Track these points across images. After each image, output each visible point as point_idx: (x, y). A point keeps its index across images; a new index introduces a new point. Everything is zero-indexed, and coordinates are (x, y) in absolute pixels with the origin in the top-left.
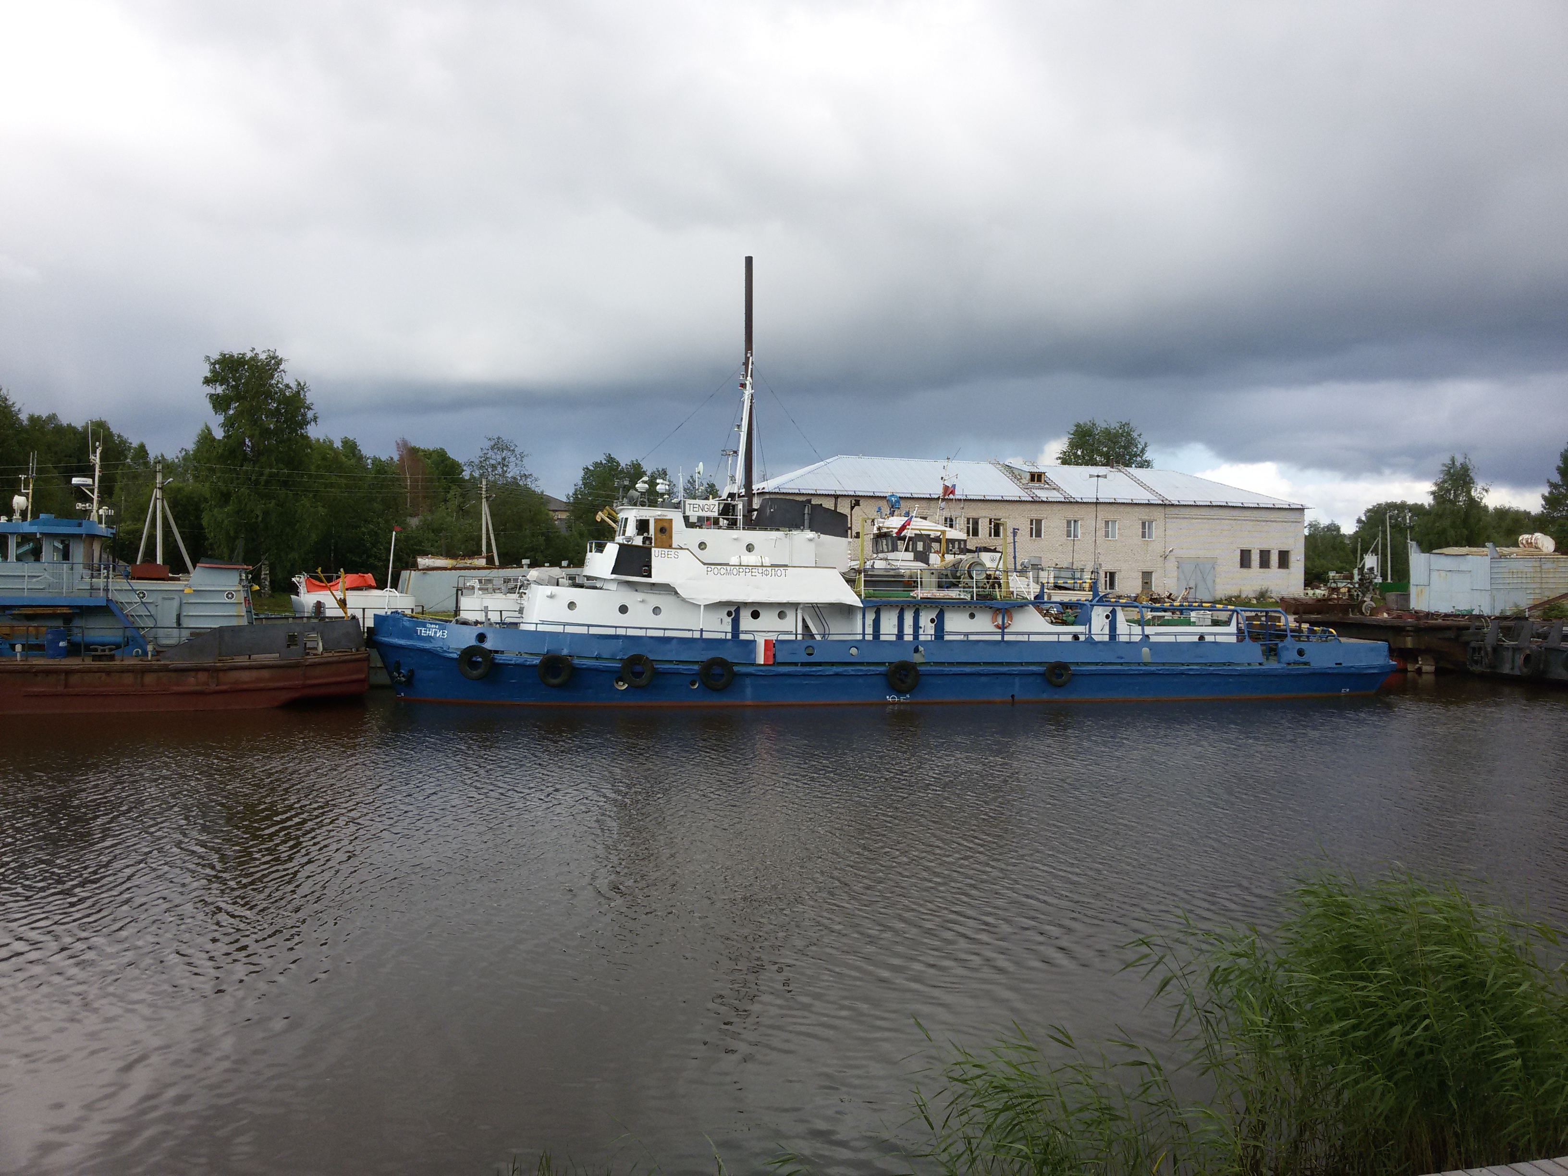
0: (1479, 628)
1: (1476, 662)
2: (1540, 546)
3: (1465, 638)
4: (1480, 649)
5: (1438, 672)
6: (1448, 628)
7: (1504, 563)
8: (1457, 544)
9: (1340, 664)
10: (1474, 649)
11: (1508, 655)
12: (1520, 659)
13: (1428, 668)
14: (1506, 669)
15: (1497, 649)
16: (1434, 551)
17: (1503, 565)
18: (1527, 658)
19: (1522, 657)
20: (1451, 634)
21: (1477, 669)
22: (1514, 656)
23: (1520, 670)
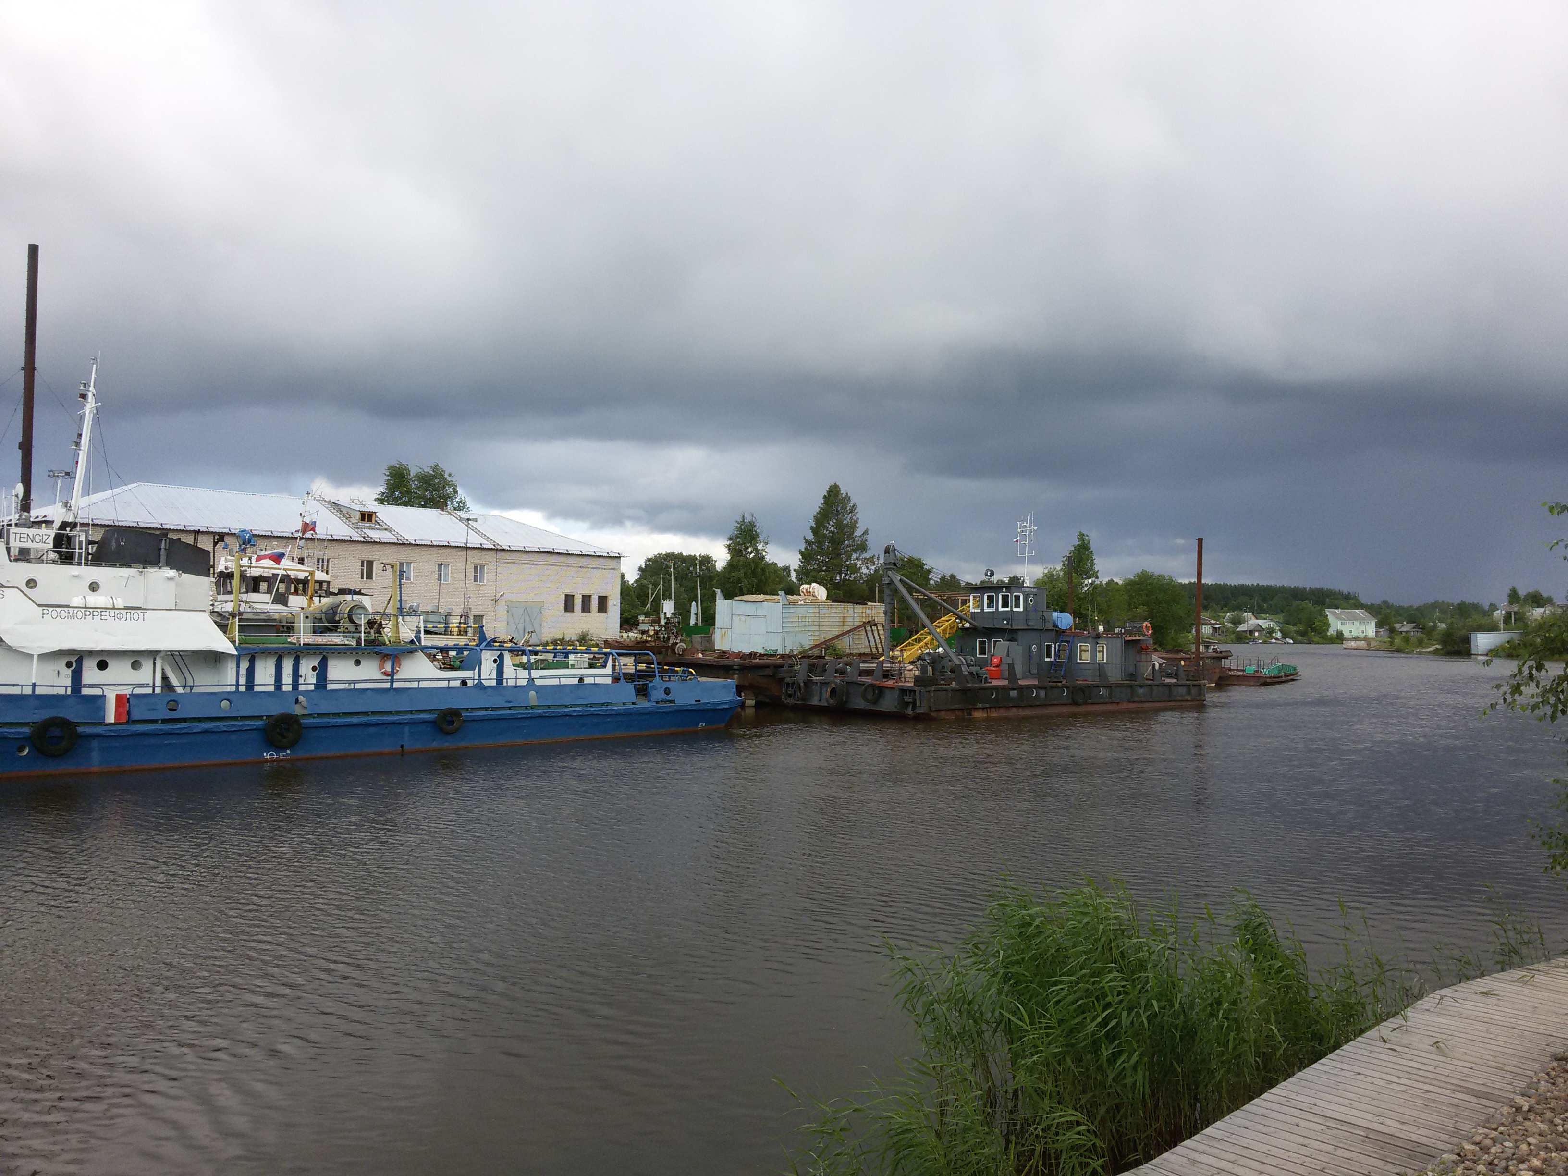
0: (791, 666)
1: (790, 696)
2: (816, 594)
3: (781, 675)
4: (793, 683)
5: (758, 705)
6: (767, 666)
7: (792, 609)
8: (750, 592)
9: (699, 701)
10: (788, 684)
11: (816, 688)
12: (827, 693)
13: (750, 702)
14: (815, 701)
15: (808, 683)
16: (735, 598)
17: (792, 610)
18: (833, 691)
19: (829, 690)
20: (768, 672)
21: (791, 701)
22: (821, 688)
23: (827, 702)
